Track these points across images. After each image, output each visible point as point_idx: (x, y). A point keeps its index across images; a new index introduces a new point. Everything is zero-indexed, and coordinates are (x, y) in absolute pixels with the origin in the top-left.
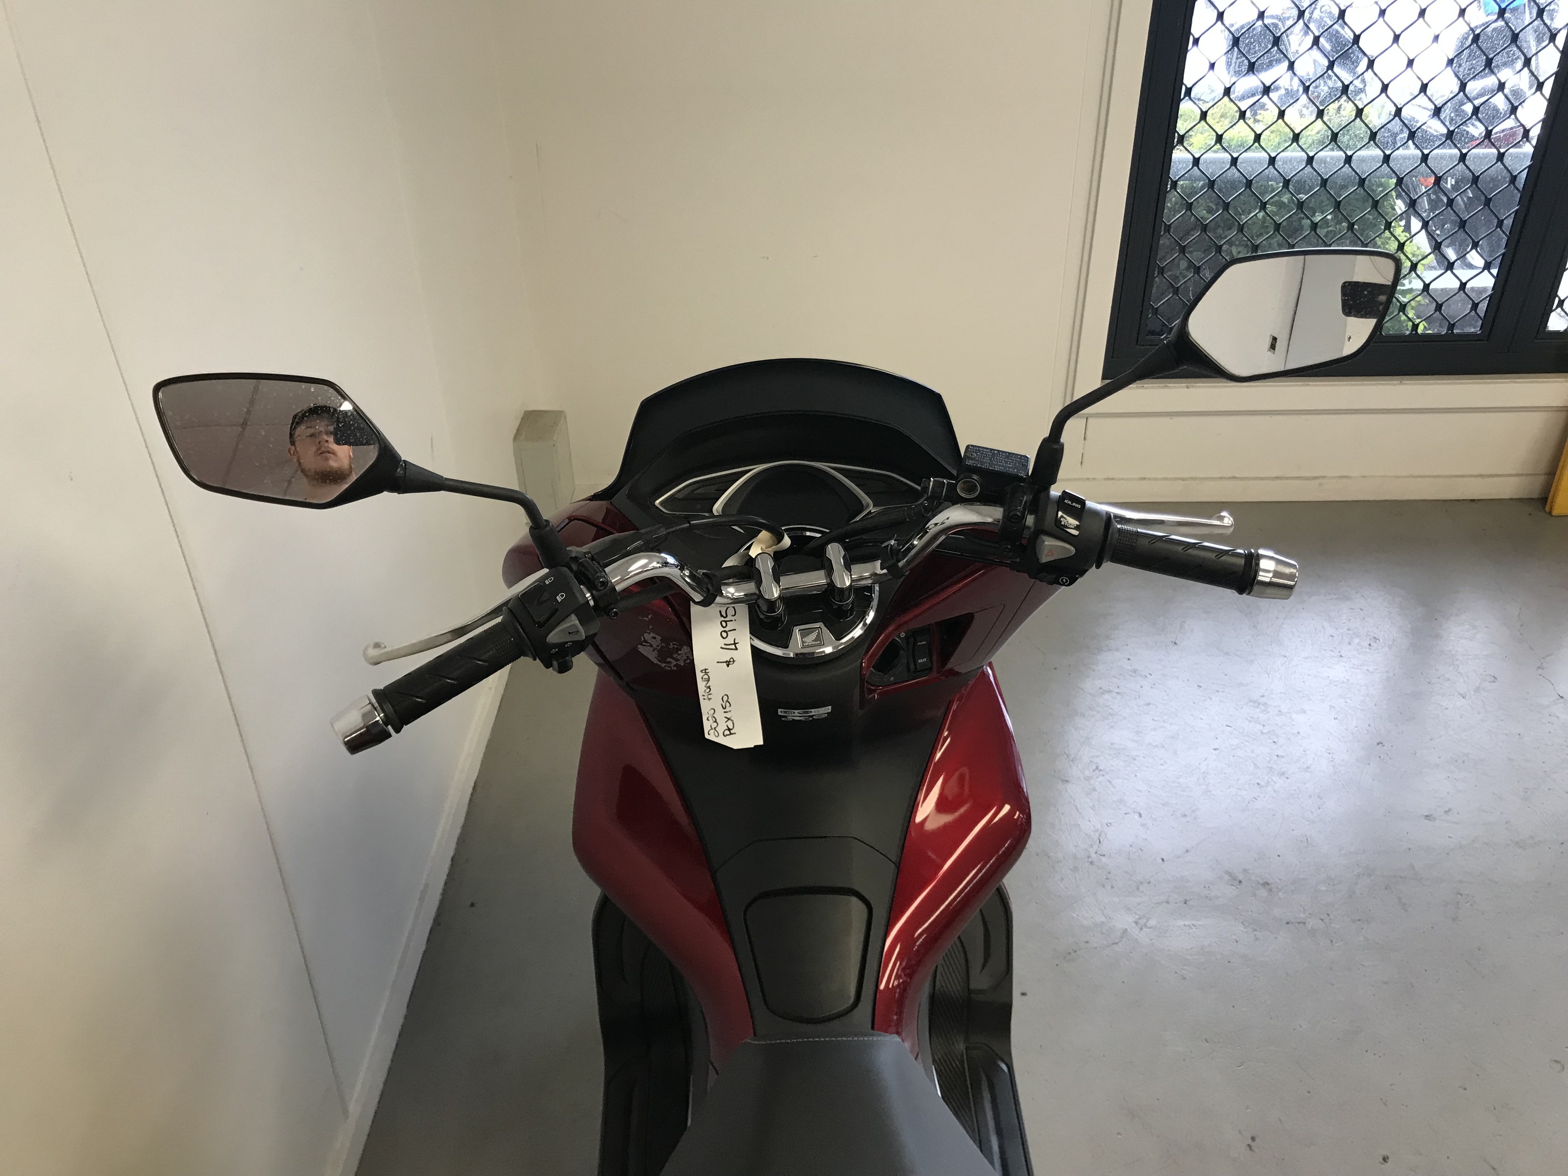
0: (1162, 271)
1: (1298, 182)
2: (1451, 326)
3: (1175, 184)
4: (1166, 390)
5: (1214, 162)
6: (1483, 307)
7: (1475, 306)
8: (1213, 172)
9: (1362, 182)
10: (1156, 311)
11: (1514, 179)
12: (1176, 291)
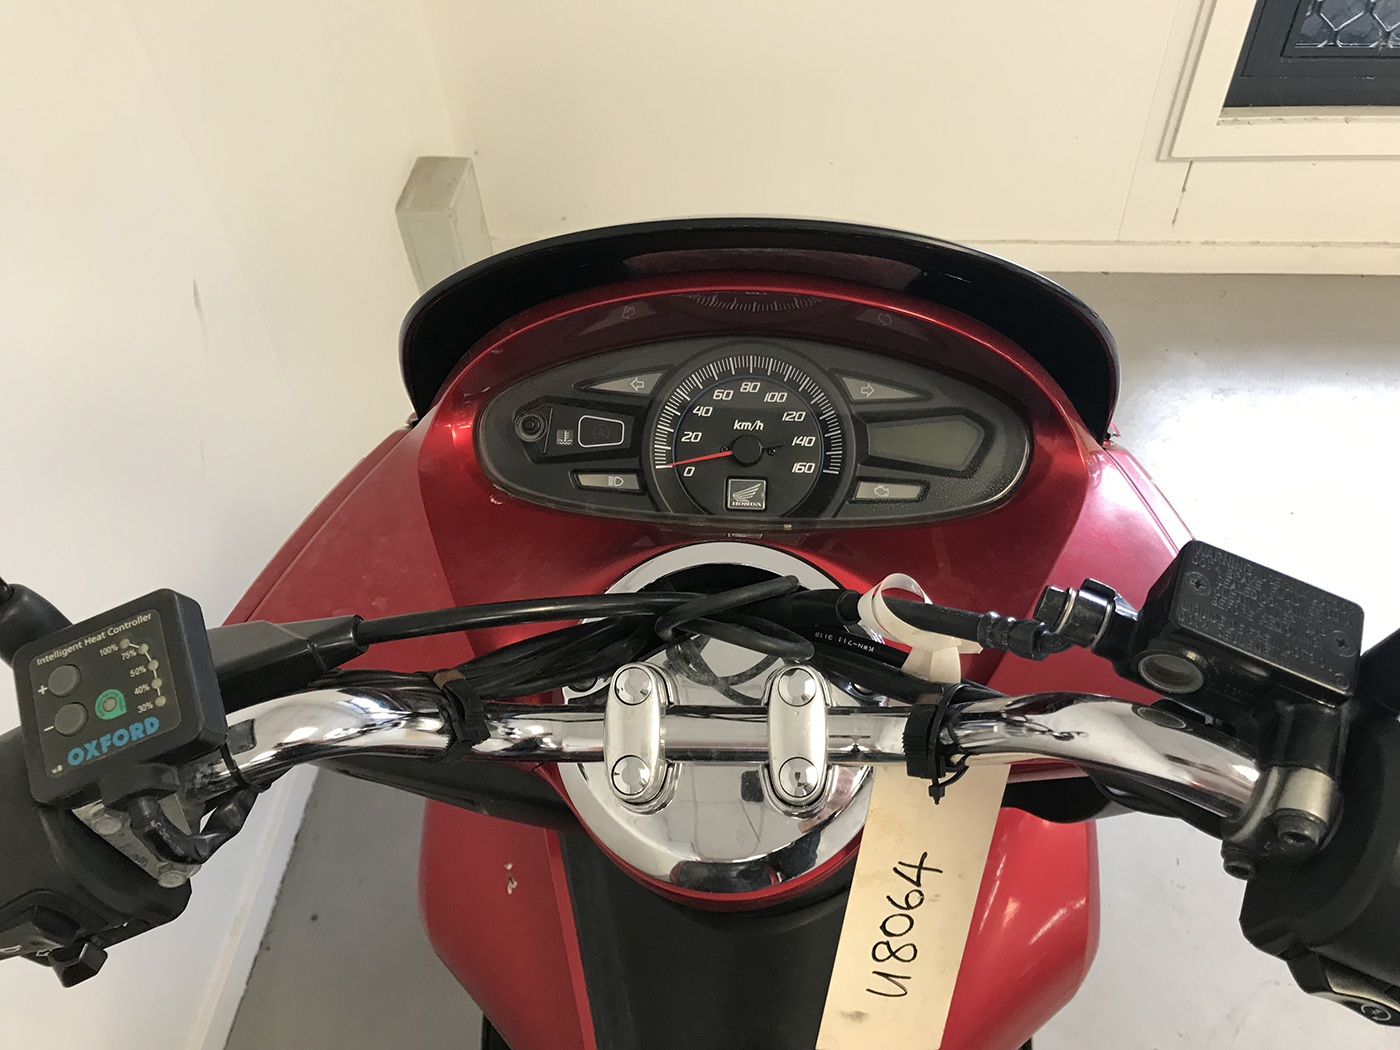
10: (1318, 6)
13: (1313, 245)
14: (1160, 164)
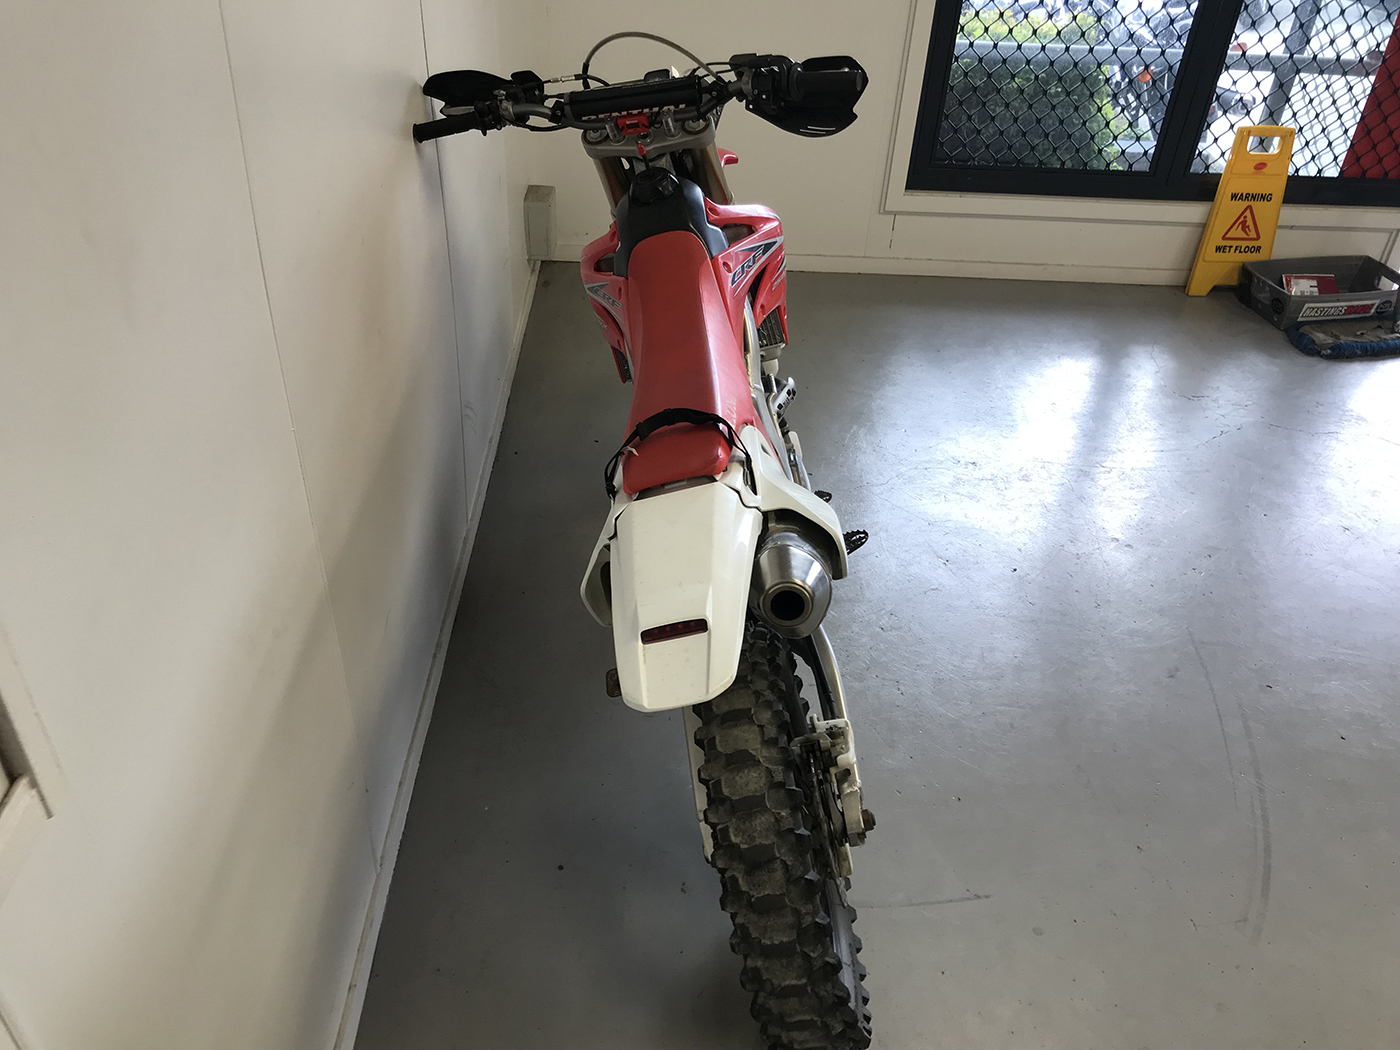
0: (947, 117)
1: (1036, 62)
2: (1131, 166)
3: (957, 59)
4: (947, 198)
5: (983, 46)
6: (1152, 151)
7: (1146, 152)
8: (981, 53)
9: (1076, 64)
10: (942, 144)
11: (1171, 68)
12: (956, 131)
13: (956, 261)
14: (881, 216)
